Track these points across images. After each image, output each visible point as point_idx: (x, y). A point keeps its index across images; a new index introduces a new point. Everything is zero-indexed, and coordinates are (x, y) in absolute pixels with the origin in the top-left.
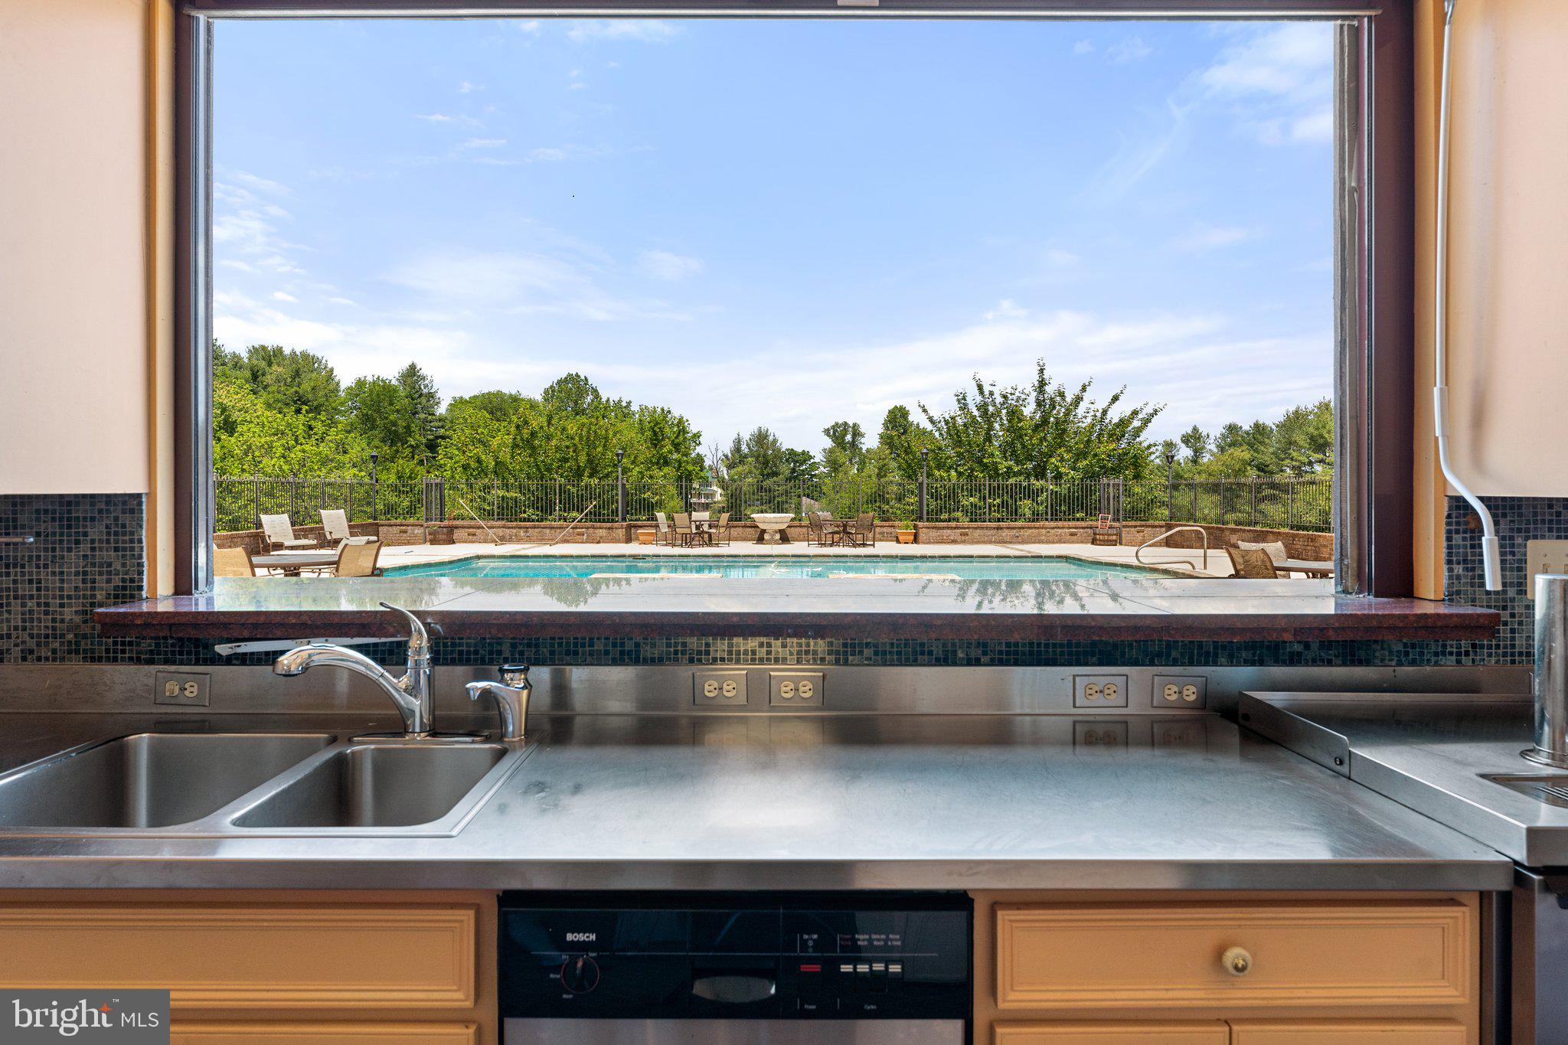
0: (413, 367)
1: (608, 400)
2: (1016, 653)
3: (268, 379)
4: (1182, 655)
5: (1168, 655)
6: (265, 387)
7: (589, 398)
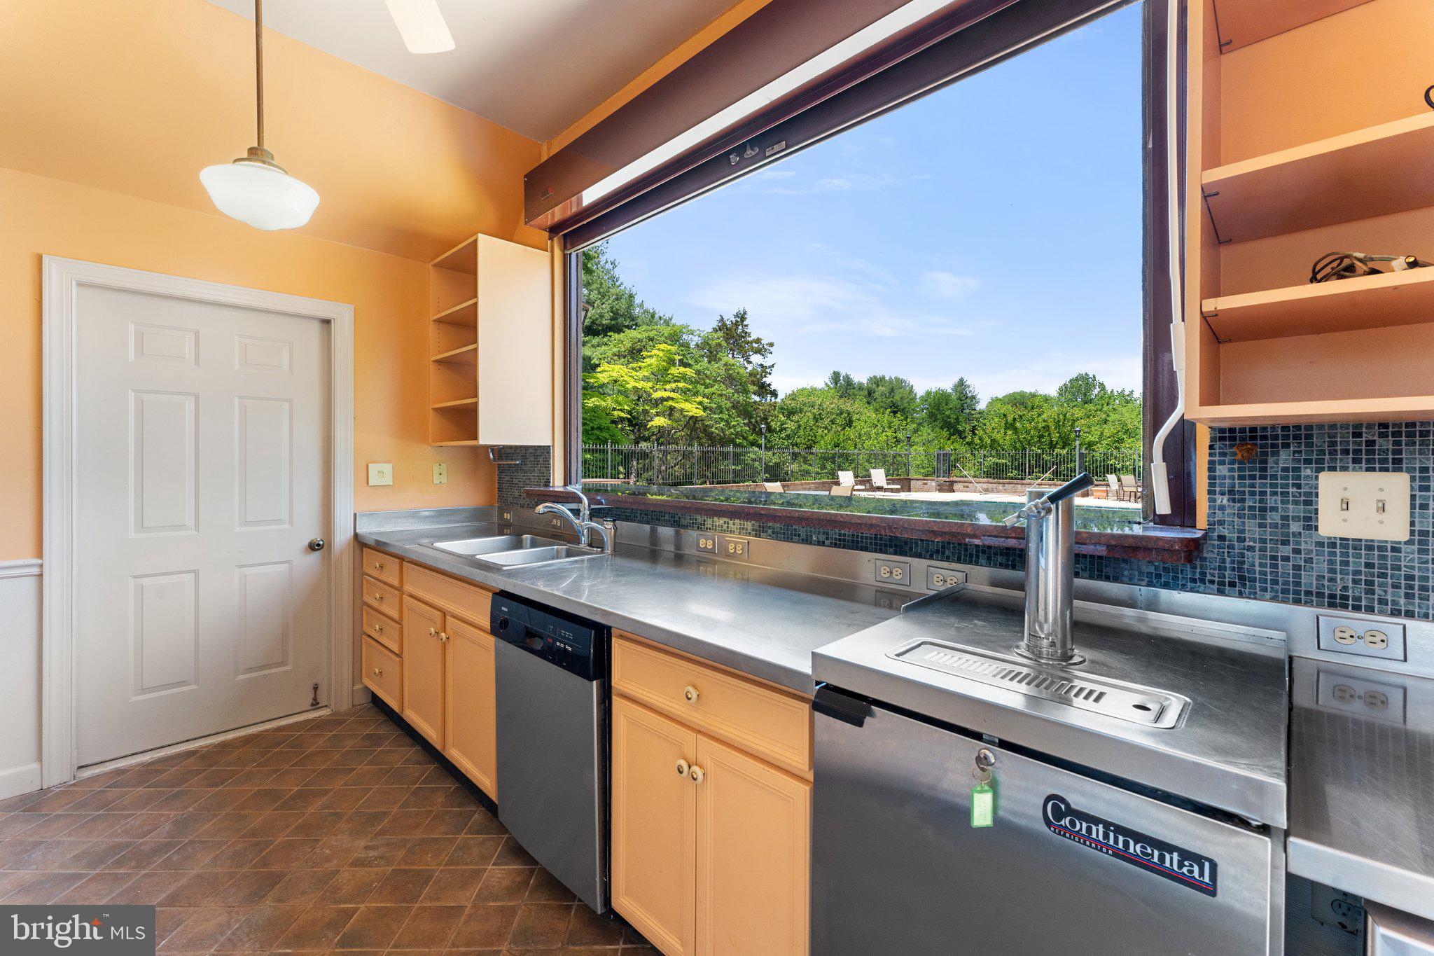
0: (962, 380)
1: (1112, 391)
2: (844, 540)
3: (877, 395)
4: (953, 554)
5: (943, 553)
6: (875, 400)
7: (1097, 390)
